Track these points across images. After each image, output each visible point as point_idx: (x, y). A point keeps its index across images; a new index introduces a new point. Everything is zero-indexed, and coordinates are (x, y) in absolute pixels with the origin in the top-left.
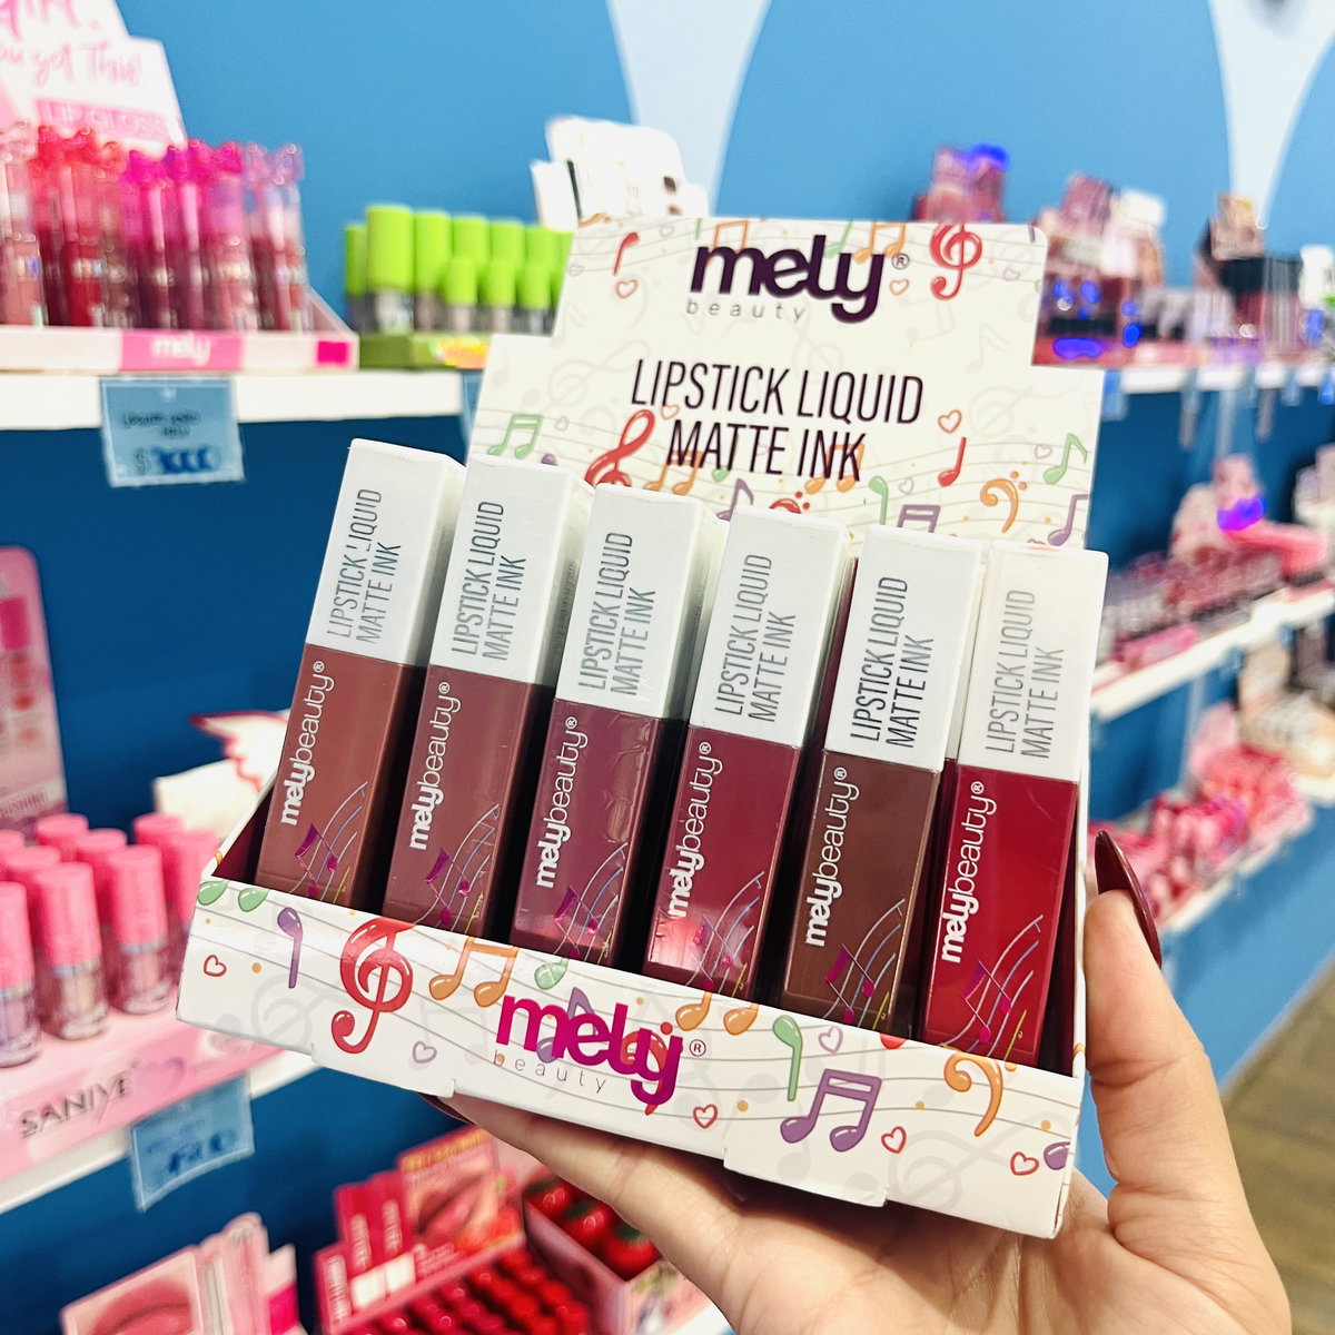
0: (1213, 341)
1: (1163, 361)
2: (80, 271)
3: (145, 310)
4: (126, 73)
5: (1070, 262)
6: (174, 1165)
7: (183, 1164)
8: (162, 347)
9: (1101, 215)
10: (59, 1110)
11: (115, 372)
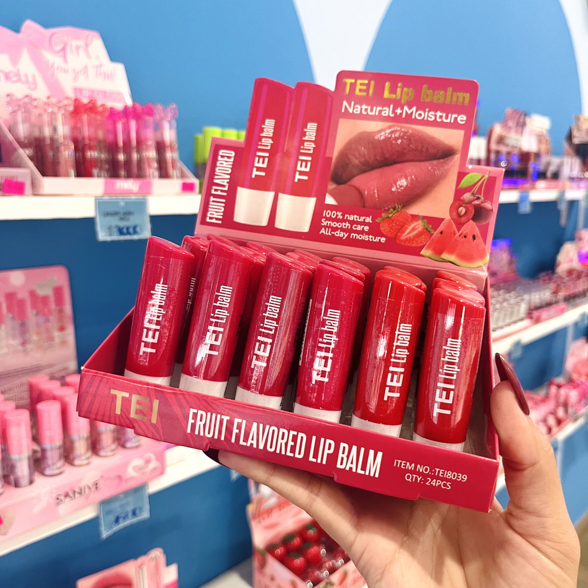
0: (572, 179)
1: (548, 188)
2: (89, 155)
3: (114, 170)
4: (109, 76)
5: (507, 145)
6: (117, 521)
7: (121, 520)
8: (120, 185)
9: (521, 125)
10: (71, 494)
11: (101, 195)
